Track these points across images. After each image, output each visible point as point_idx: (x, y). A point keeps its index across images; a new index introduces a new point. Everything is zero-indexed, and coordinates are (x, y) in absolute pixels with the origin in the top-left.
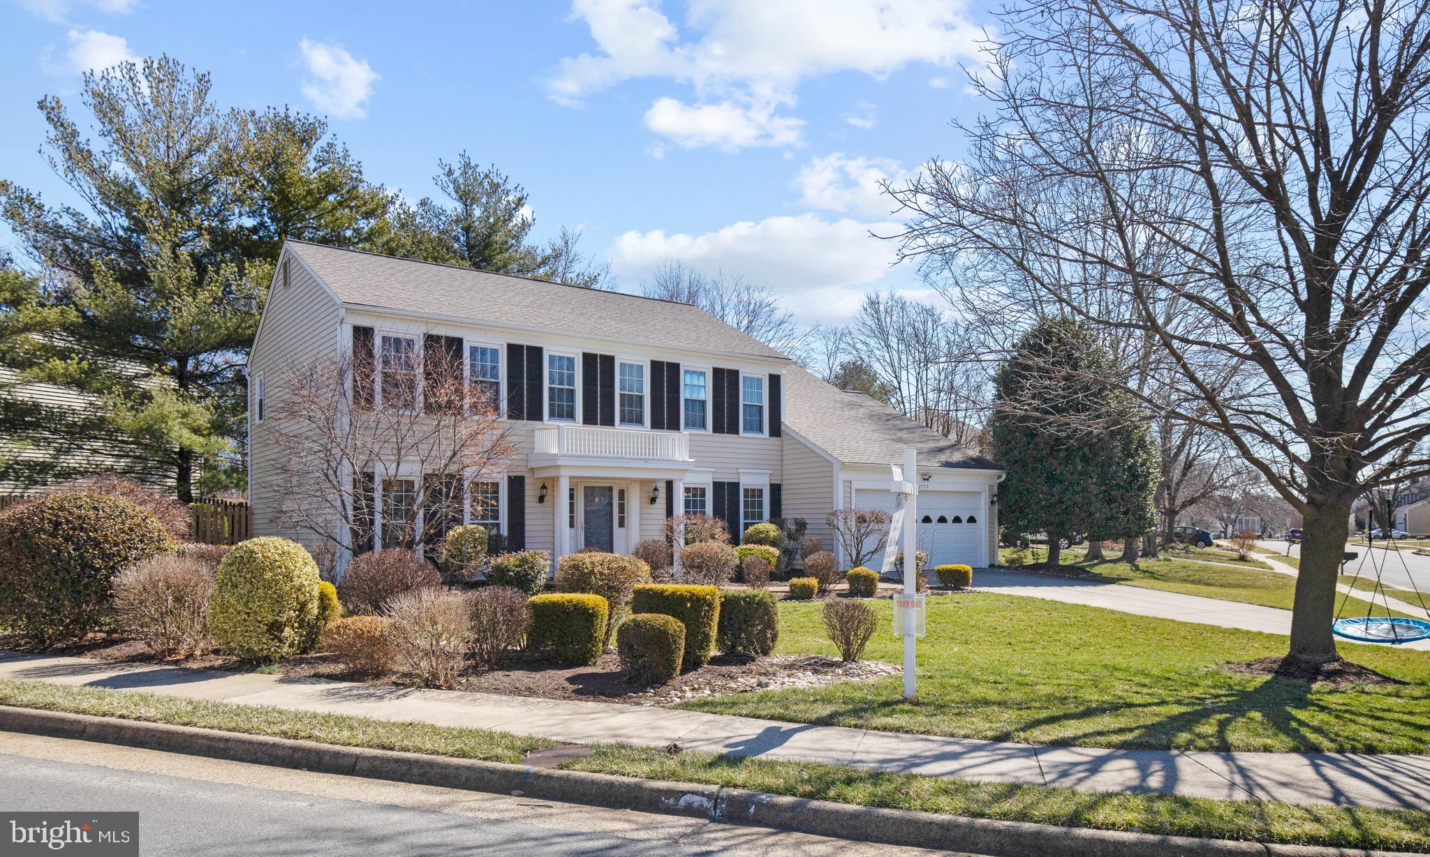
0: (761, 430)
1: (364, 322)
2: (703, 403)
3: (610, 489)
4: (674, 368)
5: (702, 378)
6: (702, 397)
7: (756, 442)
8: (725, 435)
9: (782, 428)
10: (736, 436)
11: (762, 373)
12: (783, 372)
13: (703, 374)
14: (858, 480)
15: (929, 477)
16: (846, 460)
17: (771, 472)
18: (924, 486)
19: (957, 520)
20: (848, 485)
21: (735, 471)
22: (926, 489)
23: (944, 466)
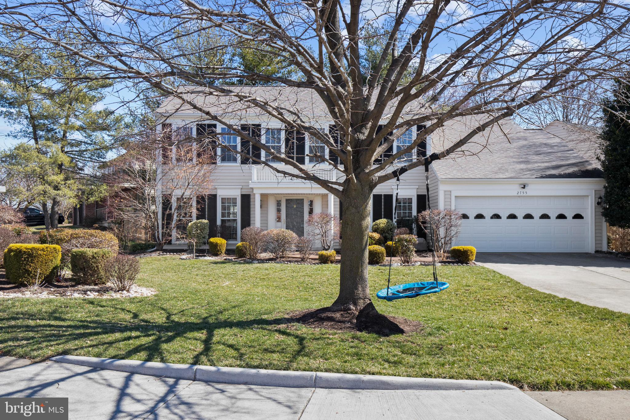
0: (411, 161)
1: (167, 121)
3: (302, 200)
10: (391, 166)
14: (458, 191)
15: (525, 186)
16: (444, 177)
17: (417, 187)
18: (522, 192)
19: (561, 217)
20: (448, 193)
21: (390, 187)
22: (525, 194)
23: (542, 177)
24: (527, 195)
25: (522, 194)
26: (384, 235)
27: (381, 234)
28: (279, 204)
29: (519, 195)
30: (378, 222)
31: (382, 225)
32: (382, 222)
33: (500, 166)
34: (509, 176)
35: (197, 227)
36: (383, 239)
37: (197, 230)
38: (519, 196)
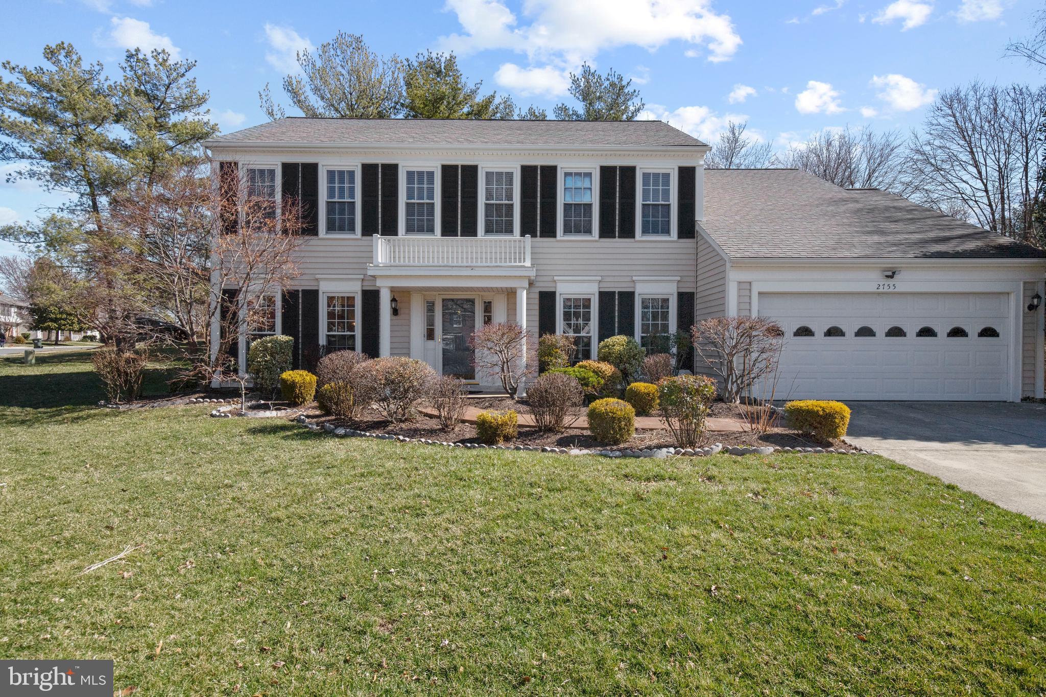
0: (667, 231)
1: (228, 158)
2: (589, 206)
3: (472, 302)
4: (550, 172)
5: (587, 180)
6: (586, 200)
7: (659, 245)
8: (617, 239)
9: (697, 228)
10: (632, 240)
11: (670, 166)
12: (700, 163)
13: (589, 175)
14: (764, 281)
15: (894, 273)
16: (738, 255)
17: (679, 278)
18: (887, 286)
19: (958, 332)
20: (745, 287)
21: (629, 279)
22: (891, 290)
23: (925, 256)
24: (896, 290)
25: (886, 290)
26: (622, 366)
27: (617, 365)
28: (430, 308)
29: (881, 290)
30: (609, 341)
31: (617, 348)
32: (618, 341)
33: (837, 237)
34: (863, 254)
35: (266, 349)
36: (619, 374)
37: (264, 356)
38: (879, 294)
